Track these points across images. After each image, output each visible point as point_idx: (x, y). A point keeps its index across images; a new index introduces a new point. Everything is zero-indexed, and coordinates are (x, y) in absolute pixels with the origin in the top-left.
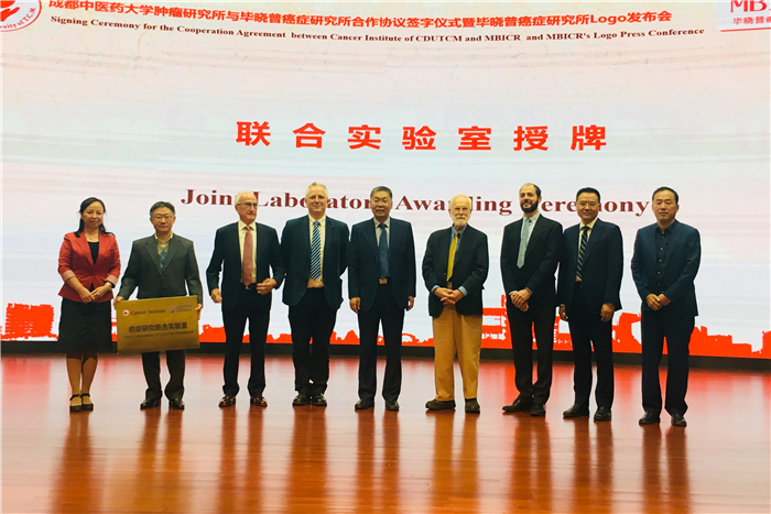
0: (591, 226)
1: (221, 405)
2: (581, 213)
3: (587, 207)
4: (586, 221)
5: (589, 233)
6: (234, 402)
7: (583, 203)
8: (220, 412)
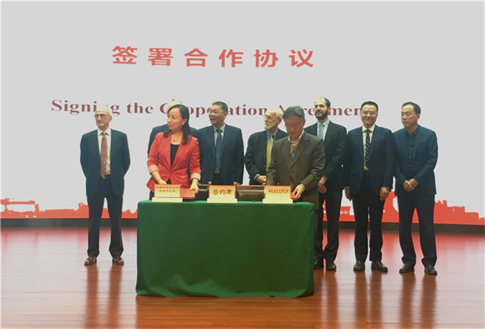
0: (372, 129)
1: (86, 264)
2: (364, 119)
3: (368, 115)
4: (368, 126)
5: (371, 135)
6: (96, 262)
7: (366, 112)
8: (85, 269)
